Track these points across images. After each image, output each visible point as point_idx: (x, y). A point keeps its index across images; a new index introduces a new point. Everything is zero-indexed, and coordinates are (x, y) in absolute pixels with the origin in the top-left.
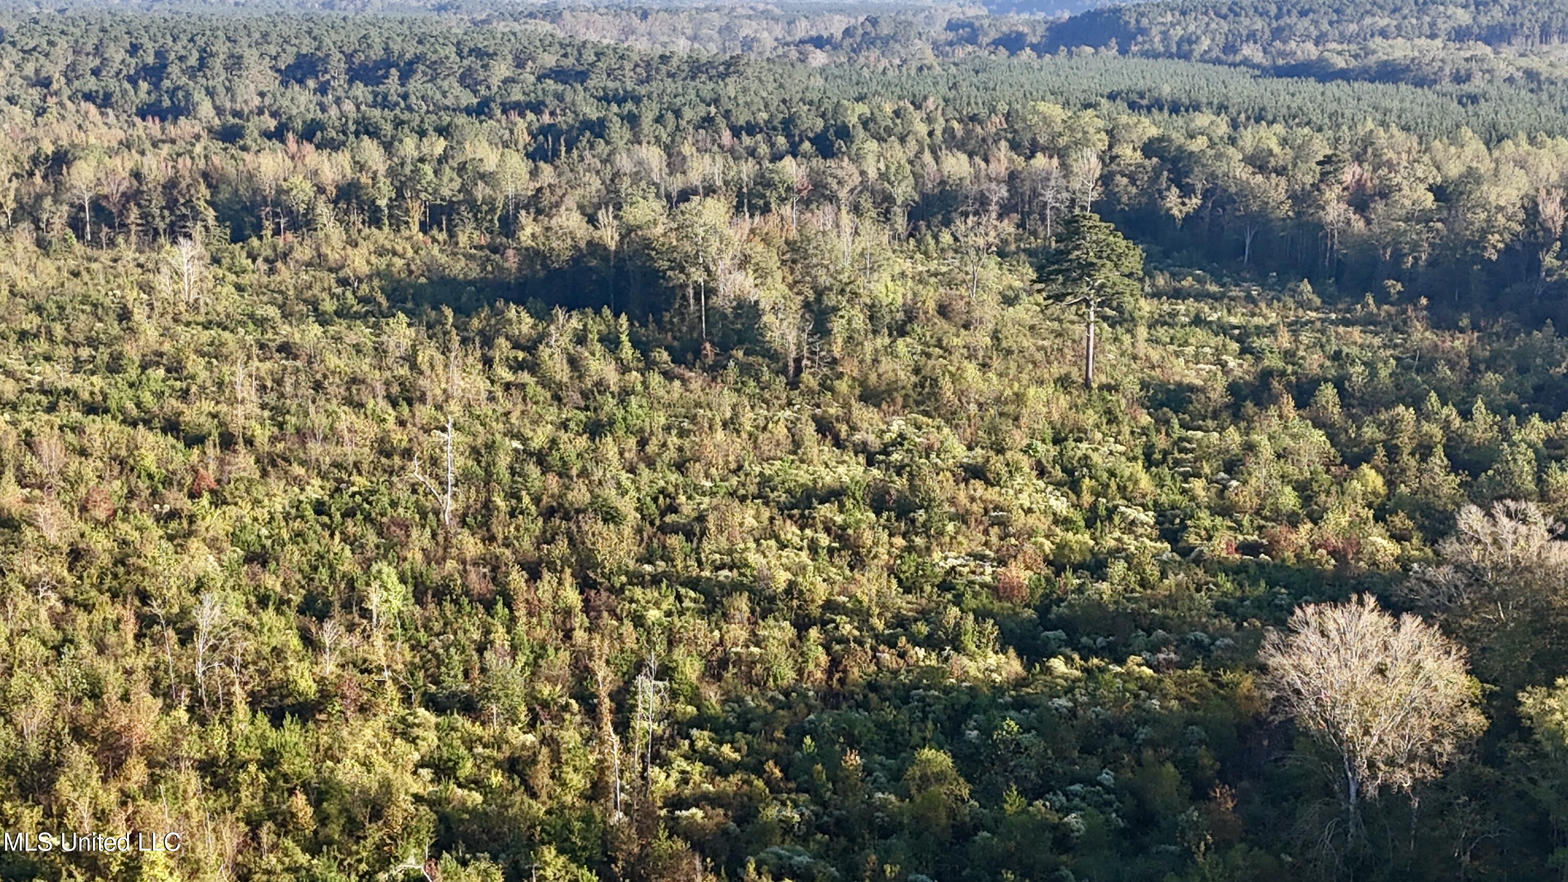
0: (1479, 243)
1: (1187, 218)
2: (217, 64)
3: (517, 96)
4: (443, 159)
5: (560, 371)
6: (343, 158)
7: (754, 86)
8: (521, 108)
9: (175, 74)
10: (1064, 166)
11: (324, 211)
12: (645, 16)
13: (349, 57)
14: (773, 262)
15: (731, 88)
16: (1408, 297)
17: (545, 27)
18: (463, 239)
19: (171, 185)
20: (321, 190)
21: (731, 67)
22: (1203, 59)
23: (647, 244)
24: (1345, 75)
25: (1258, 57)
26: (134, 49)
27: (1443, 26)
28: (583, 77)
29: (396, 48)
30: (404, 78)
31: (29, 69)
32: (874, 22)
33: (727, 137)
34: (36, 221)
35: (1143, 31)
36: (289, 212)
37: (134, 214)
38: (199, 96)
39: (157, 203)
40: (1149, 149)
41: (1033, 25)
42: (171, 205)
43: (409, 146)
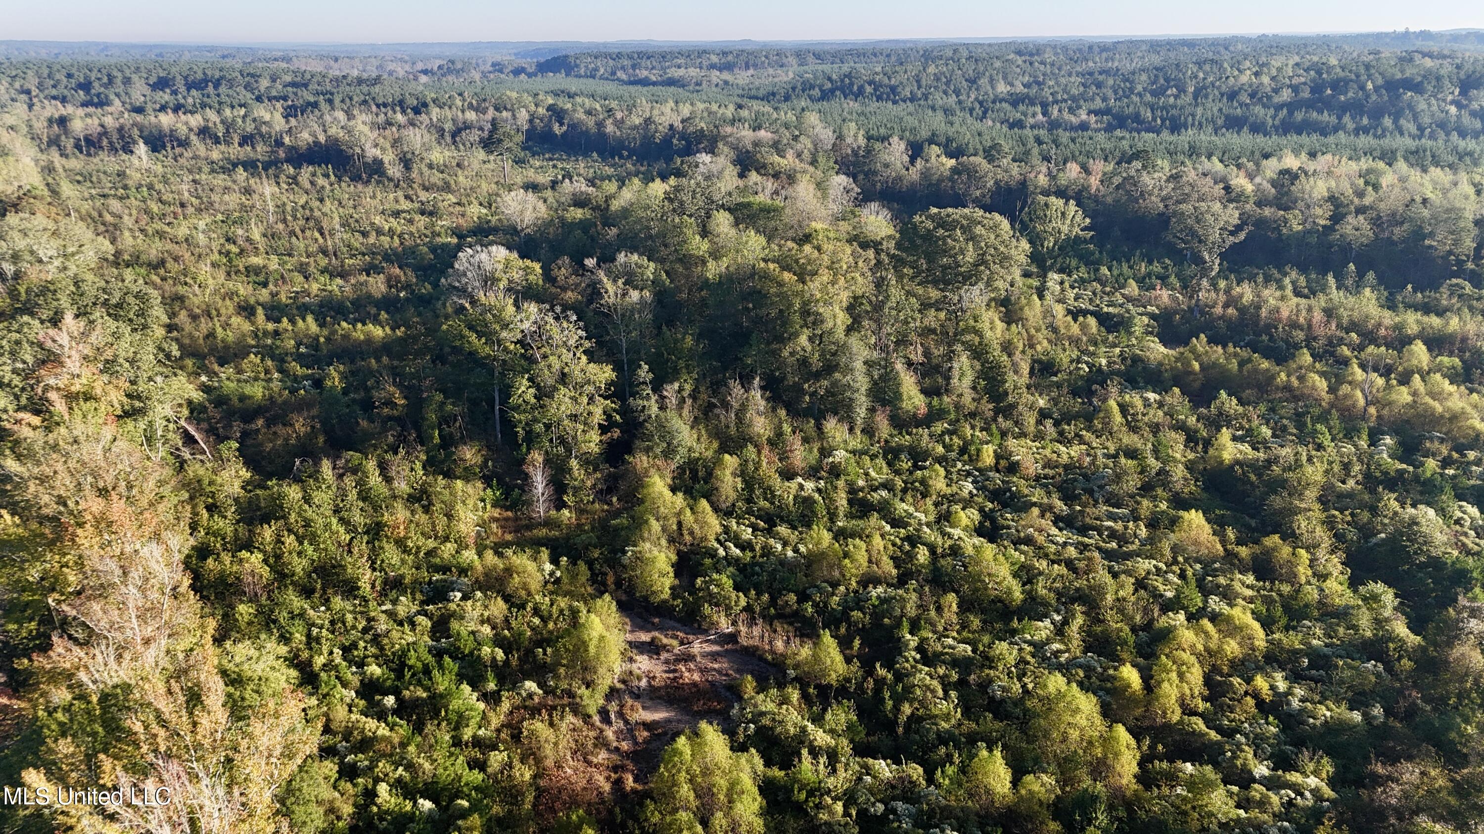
0: (653, 136)
1: (563, 135)
2: (118, 81)
3: (274, 93)
4: (244, 117)
5: (308, 186)
6: (198, 117)
7: (388, 88)
8: (277, 99)
9: (97, 88)
10: (514, 115)
11: (193, 138)
12: (336, 60)
13: (186, 78)
14: (388, 145)
15: (377, 89)
16: (629, 157)
17: (284, 65)
18: (259, 149)
19: (121, 129)
20: (191, 130)
21: (377, 80)
22: (601, 78)
23: (337, 140)
24: (654, 84)
25: (624, 77)
26: (69, 76)
27: (705, 63)
28: (306, 86)
29: (209, 73)
30: (216, 87)
31: (17, 85)
32: (453, 62)
33: (374, 108)
34: (59, 146)
35: (577, 66)
36: (178, 140)
37: (105, 142)
38: (112, 97)
39: (115, 137)
40: (550, 108)
41: (530, 64)
42: (122, 137)
43: (228, 112)
